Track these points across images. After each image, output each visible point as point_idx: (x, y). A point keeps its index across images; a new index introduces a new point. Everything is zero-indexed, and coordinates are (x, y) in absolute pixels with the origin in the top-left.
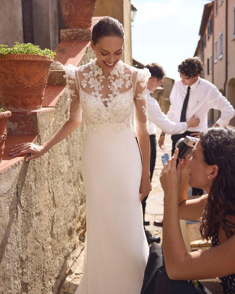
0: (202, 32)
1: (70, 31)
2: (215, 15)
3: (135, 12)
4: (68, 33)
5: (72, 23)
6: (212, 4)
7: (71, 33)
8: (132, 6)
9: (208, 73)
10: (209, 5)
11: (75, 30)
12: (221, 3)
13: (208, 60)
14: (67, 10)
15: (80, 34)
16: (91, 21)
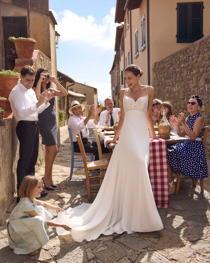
0: (117, 48)
1: (21, 60)
2: (125, 36)
3: (58, 37)
4: (20, 61)
5: (22, 55)
6: (122, 27)
7: (21, 61)
8: (56, 32)
9: (122, 84)
10: (120, 28)
11: (24, 59)
12: (128, 28)
13: (122, 72)
14: (19, 48)
15: (27, 61)
16: (33, 54)
